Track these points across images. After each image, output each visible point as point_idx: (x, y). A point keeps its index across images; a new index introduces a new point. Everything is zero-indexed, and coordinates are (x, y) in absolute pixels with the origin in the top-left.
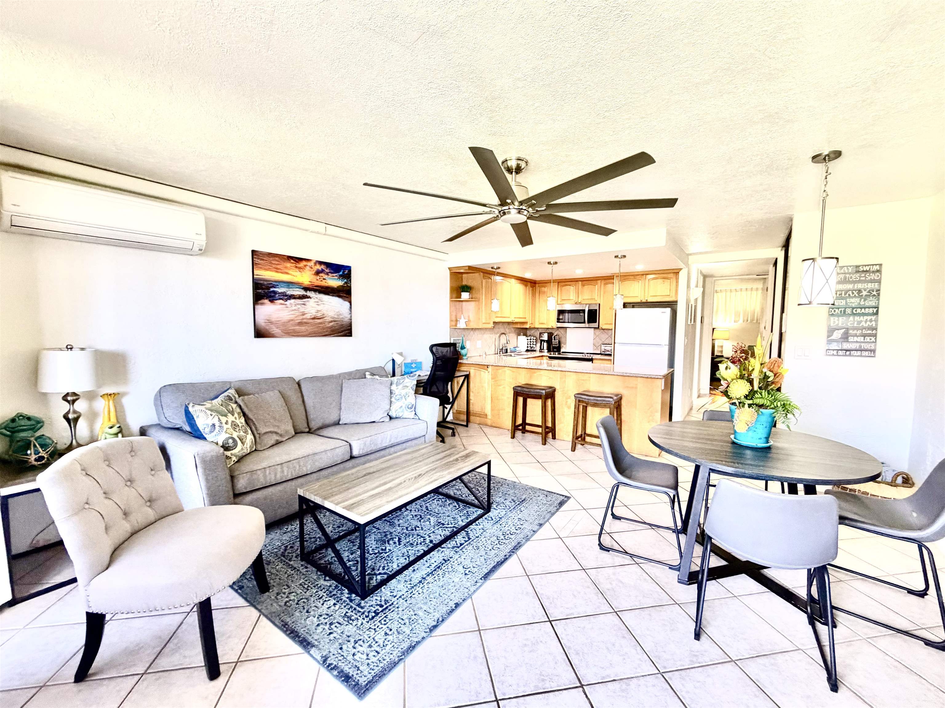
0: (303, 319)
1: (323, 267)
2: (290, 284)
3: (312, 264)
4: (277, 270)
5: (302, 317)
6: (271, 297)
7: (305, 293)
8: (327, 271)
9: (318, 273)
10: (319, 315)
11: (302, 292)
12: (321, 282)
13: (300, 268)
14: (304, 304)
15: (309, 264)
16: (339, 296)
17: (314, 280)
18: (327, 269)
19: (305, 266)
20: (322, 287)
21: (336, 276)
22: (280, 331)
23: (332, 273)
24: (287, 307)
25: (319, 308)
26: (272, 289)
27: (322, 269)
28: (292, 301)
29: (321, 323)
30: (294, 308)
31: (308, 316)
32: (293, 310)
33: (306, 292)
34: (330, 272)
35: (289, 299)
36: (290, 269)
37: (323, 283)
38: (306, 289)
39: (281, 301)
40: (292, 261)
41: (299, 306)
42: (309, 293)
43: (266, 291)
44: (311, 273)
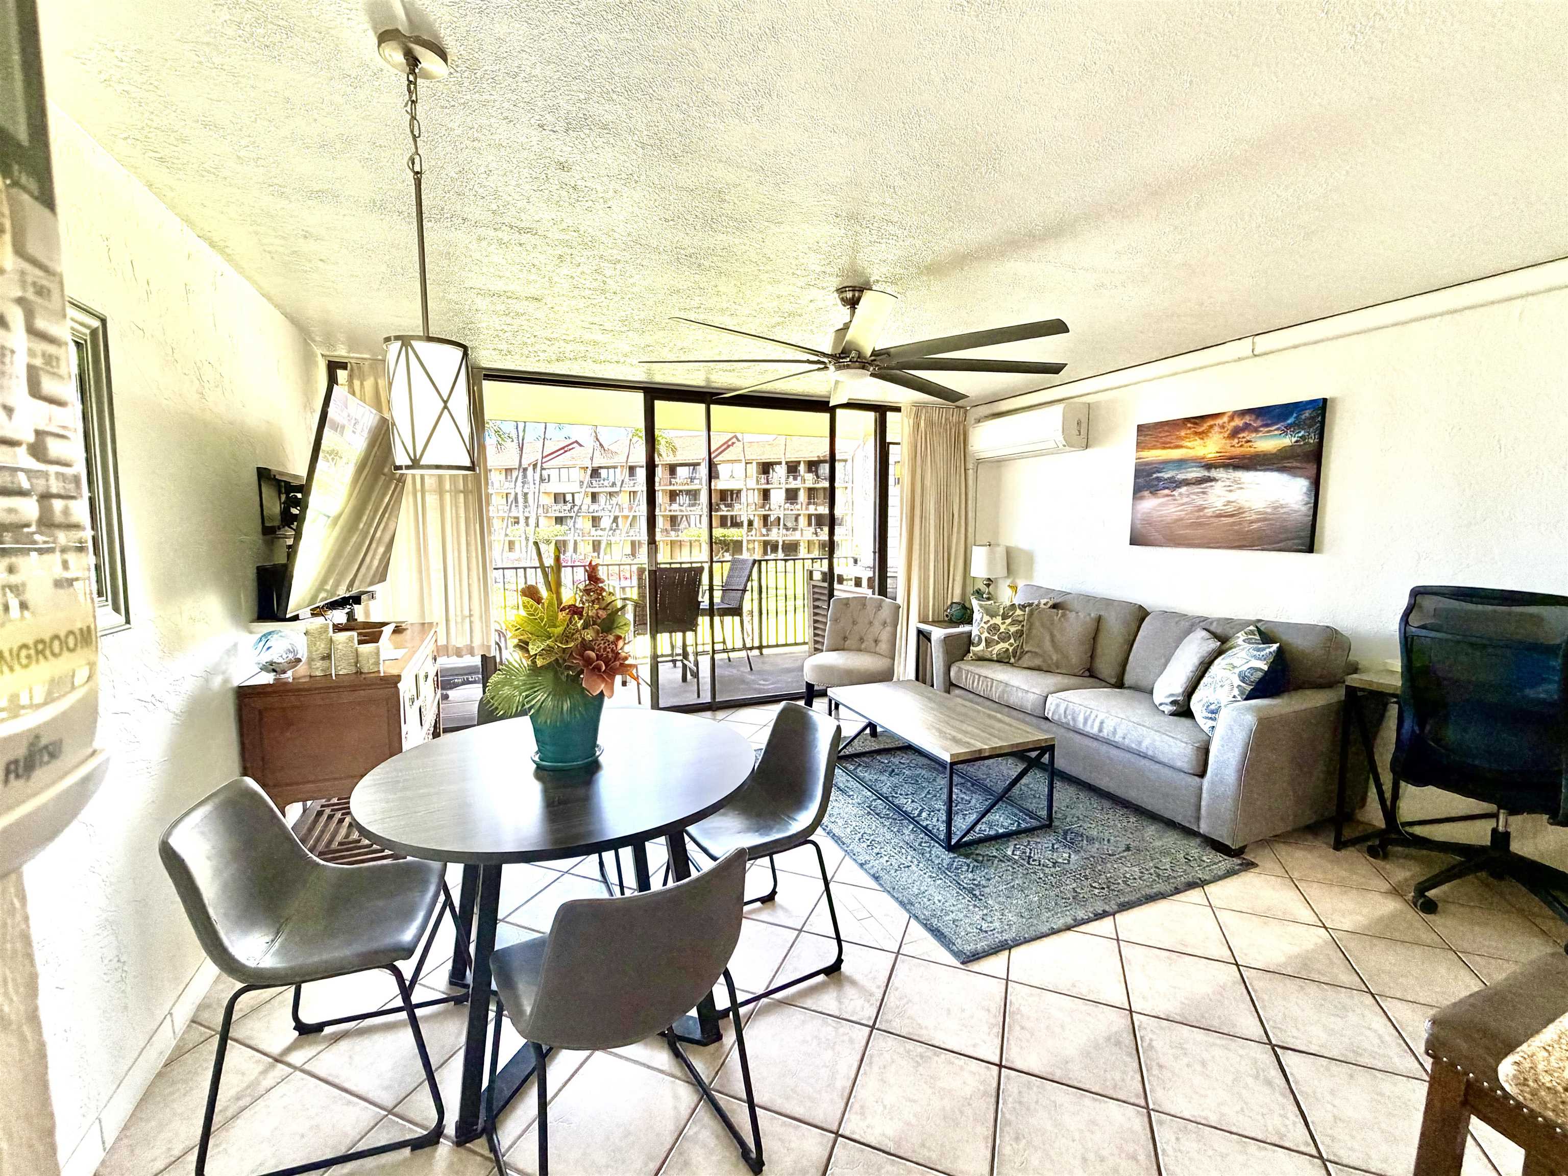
0: (1198, 518)
1: (1247, 419)
2: (1181, 463)
3: (1225, 419)
4: (1165, 446)
5: (1197, 514)
6: (1153, 486)
7: (1207, 474)
8: (1259, 423)
9: (1235, 433)
10: (1230, 509)
11: (1204, 473)
12: (1242, 449)
13: (1200, 433)
14: (1204, 493)
15: (1219, 421)
16: (1282, 470)
17: (1228, 448)
18: (1255, 421)
19: (1211, 427)
20: (1243, 457)
21: (1278, 429)
22: (1160, 537)
23: (1267, 425)
24: (1175, 500)
25: (1231, 497)
26: (1155, 476)
27: (1246, 423)
28: (1184, 490)
29: (1234, 524)
30: (1185, 500)
31: (1209, 512)
32: (1183, 504)
33: (1209, 472)
34: (1261, 426)
35: (1179, 487)
36: (1186, 437)
37: (1247, 450)
38: (1209, 466)
39: (1166, 492)
40: (1189, 425)
41: (1194, 497)
42: (1214, 473)
43: (1148, 479)
44: (1221, 436)
